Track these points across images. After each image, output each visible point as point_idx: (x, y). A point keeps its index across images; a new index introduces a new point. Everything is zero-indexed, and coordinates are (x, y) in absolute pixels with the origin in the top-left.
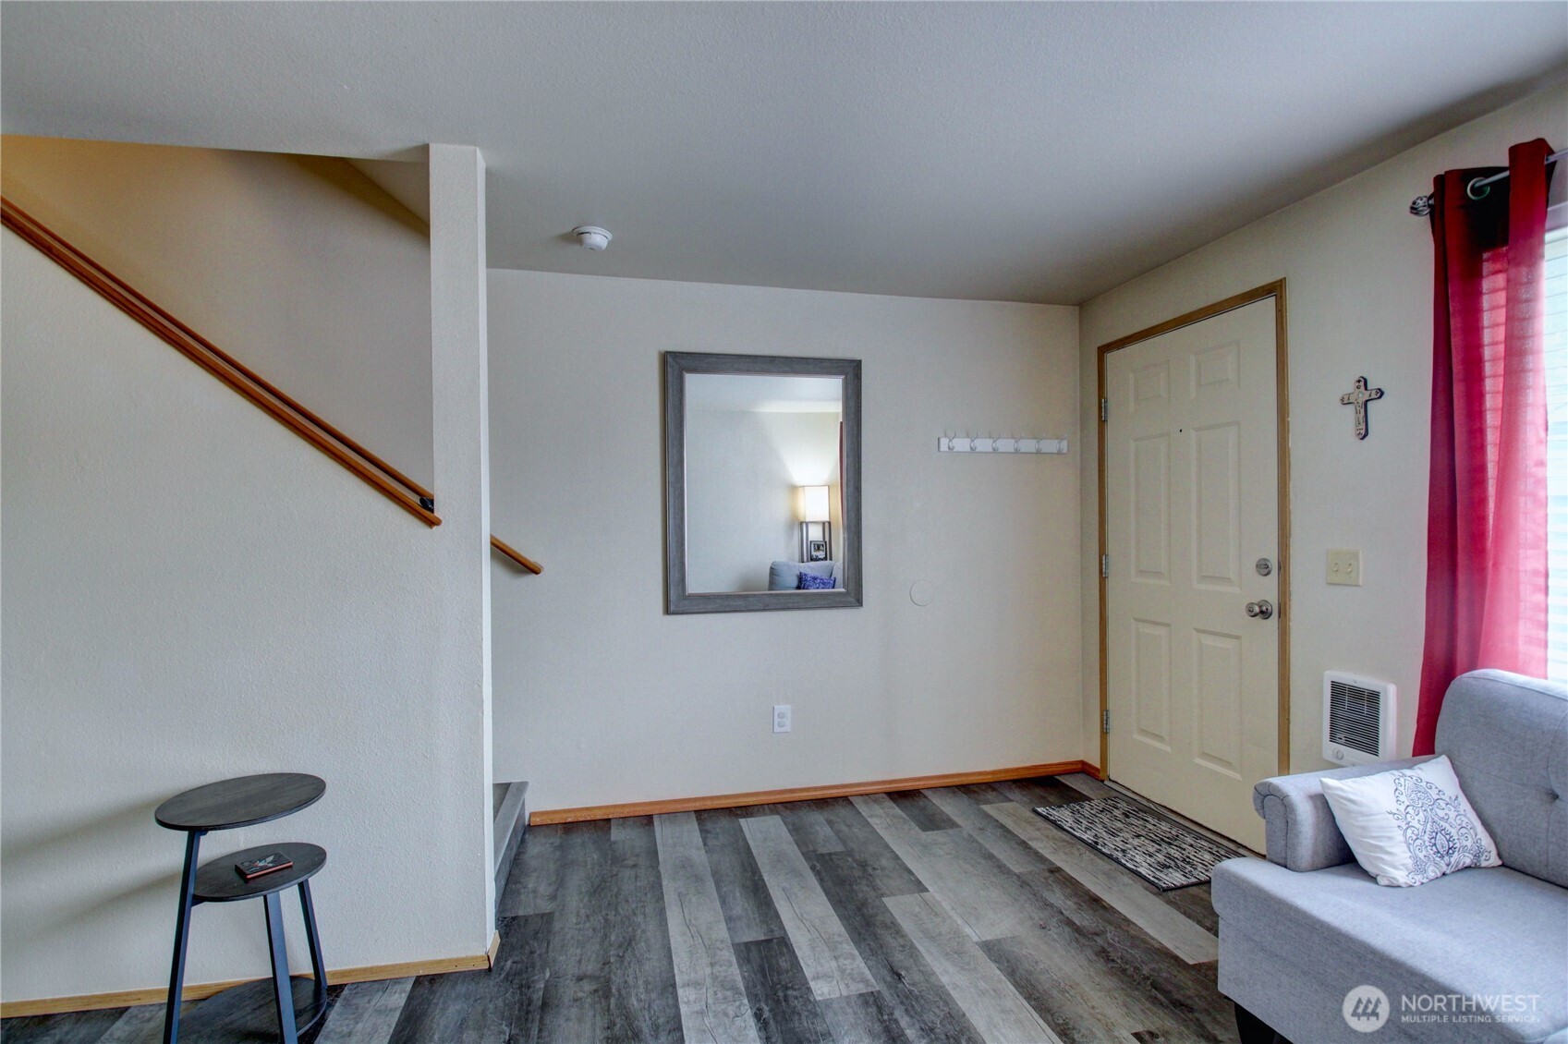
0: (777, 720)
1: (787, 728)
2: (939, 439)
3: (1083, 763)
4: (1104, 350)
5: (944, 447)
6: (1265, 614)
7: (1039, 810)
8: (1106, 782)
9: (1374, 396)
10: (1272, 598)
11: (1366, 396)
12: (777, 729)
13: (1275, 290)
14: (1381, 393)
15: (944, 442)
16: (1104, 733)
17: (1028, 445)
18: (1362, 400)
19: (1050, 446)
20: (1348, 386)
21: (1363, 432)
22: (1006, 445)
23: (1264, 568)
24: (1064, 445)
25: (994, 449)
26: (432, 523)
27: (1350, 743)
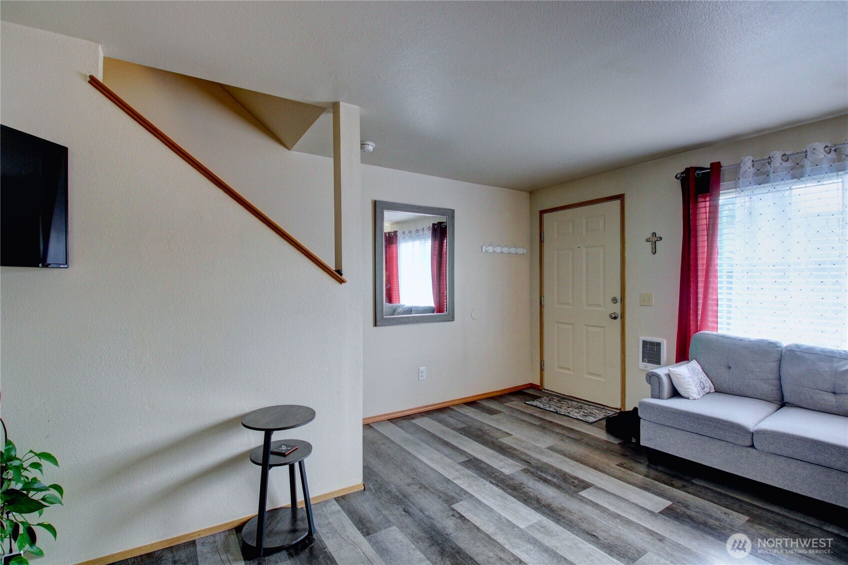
0: (420, 374)
1: (424, 378)
2: (482, 246)
3: (531, 384)
4: (542, 212)
5: (484, 250)
6: (615, 318)
7: (528, 403)
8: (543, 391)
9: (658, 239)
10: (618, 312)
11: (654, 240)
12: (420, 378)
13: (621, 197)
14: (661, 238)
15: (484, 247)
16: (542, 370)
17: (513, 250)
18: (654, 241)
19: (520, 251)
20: (649, 235)
21: (654, 252)
22: (506, 250)
23: (614, 300)
24: (525, 250)
25: (501, 252)
26: (341, 281)
27: (649, 362)
